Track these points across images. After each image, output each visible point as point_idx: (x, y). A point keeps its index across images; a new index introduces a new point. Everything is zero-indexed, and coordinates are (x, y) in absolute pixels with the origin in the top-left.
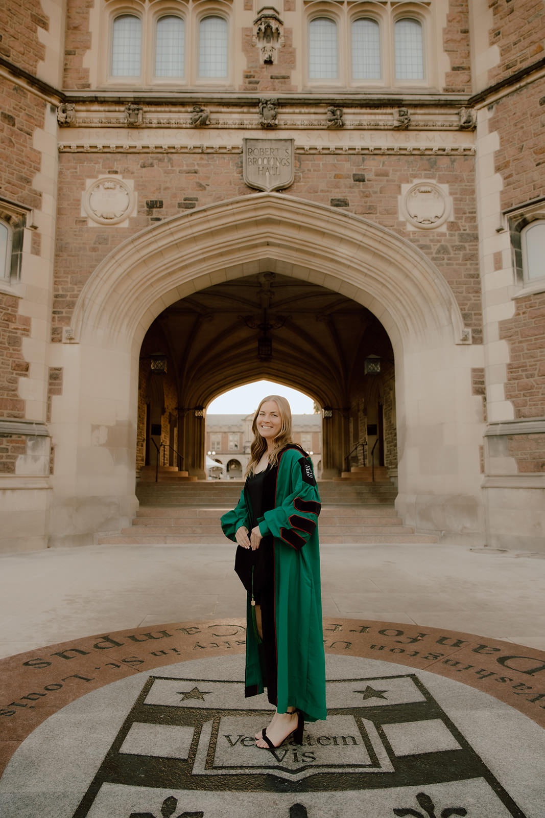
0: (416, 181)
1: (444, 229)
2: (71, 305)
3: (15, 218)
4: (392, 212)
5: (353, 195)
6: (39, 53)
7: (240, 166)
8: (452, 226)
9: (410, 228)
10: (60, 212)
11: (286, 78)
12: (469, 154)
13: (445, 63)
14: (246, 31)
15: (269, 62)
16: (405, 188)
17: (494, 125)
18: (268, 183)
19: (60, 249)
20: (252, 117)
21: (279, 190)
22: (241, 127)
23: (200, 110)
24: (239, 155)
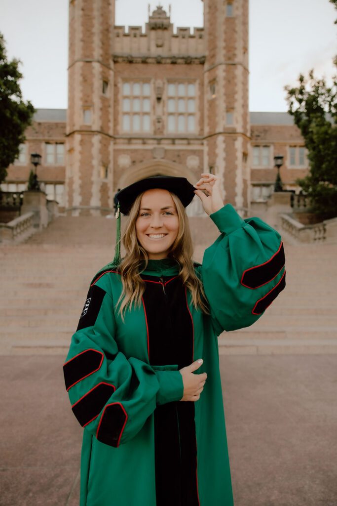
0: (191, 156)
3: (106, 166)
4: (185, 164)
5: (177, 160)
6: (109, 128)
7: (152, 153)
8: (198, 167)
9: (189, 167)
10: (114, 163)
11: (162, 132)
12: (202, 151)
13: (198, 129)
14: (154, 121)
15: (159, 128)
16: (189, 158)
17: (208, 145)
18: (159, 157)
19: (115, 172)
20: (155, 142)
21: (162, 158)
22: (153, 144)
23: (144, 140)
24: (153, 151)
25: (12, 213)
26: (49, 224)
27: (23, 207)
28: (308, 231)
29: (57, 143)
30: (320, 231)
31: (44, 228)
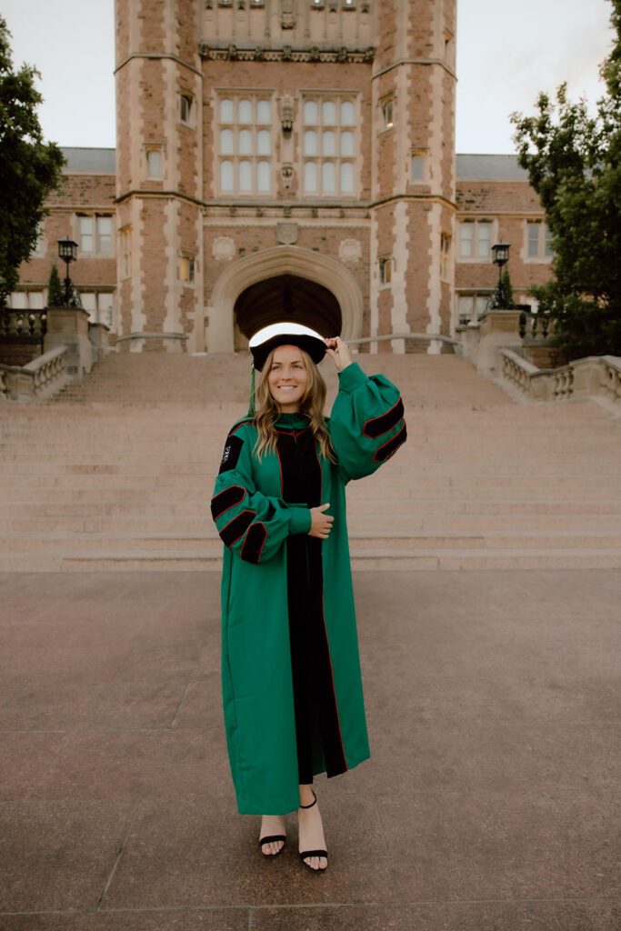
0: (347, 240)
1: (357, 261)
2: (211, 291)
3: (191, 258)
4: (337, 253)
5: (321, 246)
6: (194, 186)
7: (275, 233)
8: (360, 259)
9: (343, 260)
10: (205, 253)
11: (294, 194)
12: (368, 229)
13: (361, 187)
14: (278, 173)
15: (287, 187)
16: (342, 243)
17: (377, 219)
18: (287, 241)
19: (206, 269)
20: (281, 212)
21: (292, 244)
22: (276, 217)
23: (259, 209)
24: (275, 229)
25: (29, 348)
26: (94, 366)
27: (48, 337)
28: (544, 378)
29: (98, 215)
30: (564, 378)
31: (85, 373)
